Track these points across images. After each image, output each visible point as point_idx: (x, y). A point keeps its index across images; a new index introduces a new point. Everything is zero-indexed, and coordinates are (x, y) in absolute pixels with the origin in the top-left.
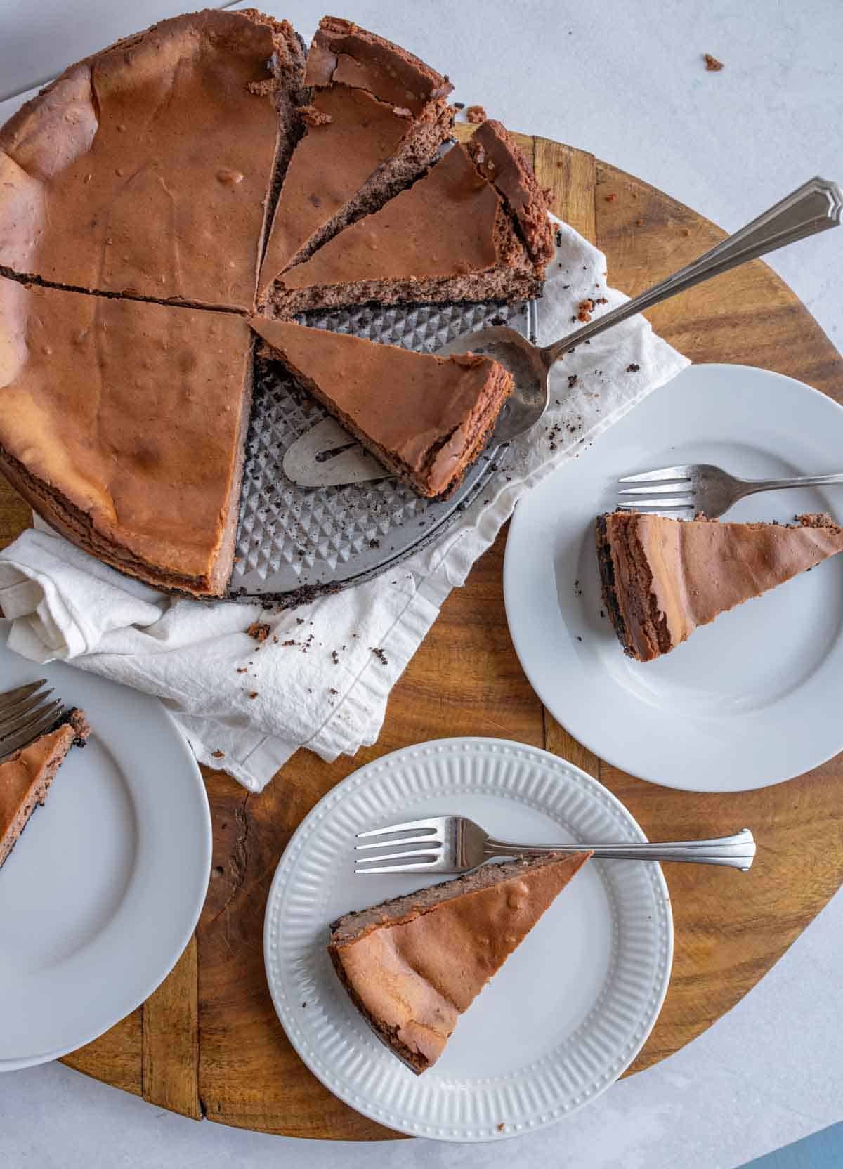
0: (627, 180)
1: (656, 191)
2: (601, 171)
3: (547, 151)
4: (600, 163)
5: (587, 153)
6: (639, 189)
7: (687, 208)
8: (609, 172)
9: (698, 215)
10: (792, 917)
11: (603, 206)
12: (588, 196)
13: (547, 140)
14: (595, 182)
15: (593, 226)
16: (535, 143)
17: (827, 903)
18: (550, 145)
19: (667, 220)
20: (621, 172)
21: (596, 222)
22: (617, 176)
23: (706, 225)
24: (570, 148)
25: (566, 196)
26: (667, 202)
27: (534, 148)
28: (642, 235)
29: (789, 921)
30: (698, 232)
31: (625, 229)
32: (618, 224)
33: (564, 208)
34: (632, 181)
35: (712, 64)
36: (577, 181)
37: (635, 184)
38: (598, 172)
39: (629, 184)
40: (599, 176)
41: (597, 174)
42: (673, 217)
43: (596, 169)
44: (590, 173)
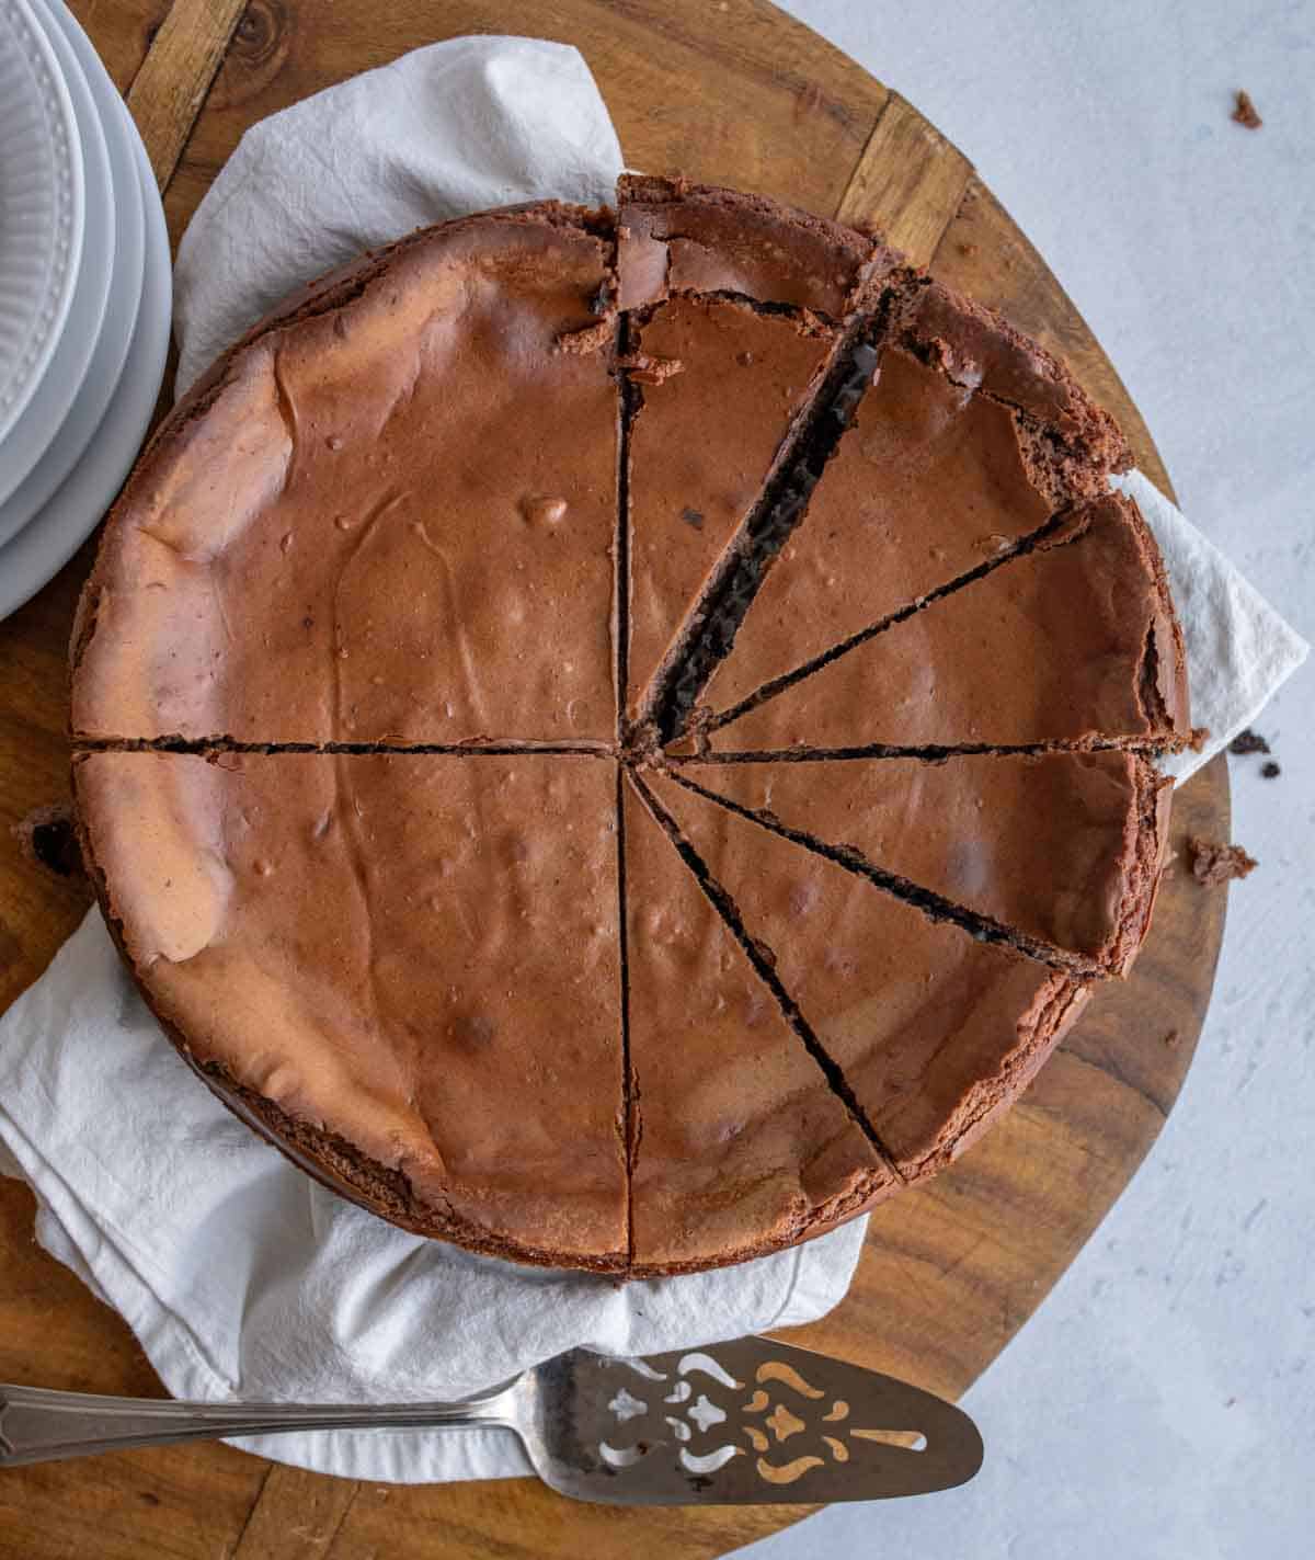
0: (1008, 233)
2: (974, 198)
3: (902, 125)
4: (979, 185)
5: (963, 158)
6: (1021, 258)
7: (1084, 325)
8: (986, 210)
9: (1095, 344)
10: (710, 1529)
11: (949, 255)
12: (934, 227)
13: (912, 108)
14: (955, 212)
16: (889, 102)
17: (776, 1530)
18: (913, 117)
19: (1043, 328)
20: (1007, 217)
22: (996, 220)
23: (1101, 366)
24: (942, 138)
26: (1057, 299)
27: (882, 111)
29: (701, 1531)
34: (1016, 239)
35: (1244, 113)
36: (928, 197)
37: (1017, 245)
38: (969, 199)
39: (1009, 241)
40: (966, 204)
41: (965, 200)
42: (1054, 326)
43: (968, 192)
44: (956, 193)
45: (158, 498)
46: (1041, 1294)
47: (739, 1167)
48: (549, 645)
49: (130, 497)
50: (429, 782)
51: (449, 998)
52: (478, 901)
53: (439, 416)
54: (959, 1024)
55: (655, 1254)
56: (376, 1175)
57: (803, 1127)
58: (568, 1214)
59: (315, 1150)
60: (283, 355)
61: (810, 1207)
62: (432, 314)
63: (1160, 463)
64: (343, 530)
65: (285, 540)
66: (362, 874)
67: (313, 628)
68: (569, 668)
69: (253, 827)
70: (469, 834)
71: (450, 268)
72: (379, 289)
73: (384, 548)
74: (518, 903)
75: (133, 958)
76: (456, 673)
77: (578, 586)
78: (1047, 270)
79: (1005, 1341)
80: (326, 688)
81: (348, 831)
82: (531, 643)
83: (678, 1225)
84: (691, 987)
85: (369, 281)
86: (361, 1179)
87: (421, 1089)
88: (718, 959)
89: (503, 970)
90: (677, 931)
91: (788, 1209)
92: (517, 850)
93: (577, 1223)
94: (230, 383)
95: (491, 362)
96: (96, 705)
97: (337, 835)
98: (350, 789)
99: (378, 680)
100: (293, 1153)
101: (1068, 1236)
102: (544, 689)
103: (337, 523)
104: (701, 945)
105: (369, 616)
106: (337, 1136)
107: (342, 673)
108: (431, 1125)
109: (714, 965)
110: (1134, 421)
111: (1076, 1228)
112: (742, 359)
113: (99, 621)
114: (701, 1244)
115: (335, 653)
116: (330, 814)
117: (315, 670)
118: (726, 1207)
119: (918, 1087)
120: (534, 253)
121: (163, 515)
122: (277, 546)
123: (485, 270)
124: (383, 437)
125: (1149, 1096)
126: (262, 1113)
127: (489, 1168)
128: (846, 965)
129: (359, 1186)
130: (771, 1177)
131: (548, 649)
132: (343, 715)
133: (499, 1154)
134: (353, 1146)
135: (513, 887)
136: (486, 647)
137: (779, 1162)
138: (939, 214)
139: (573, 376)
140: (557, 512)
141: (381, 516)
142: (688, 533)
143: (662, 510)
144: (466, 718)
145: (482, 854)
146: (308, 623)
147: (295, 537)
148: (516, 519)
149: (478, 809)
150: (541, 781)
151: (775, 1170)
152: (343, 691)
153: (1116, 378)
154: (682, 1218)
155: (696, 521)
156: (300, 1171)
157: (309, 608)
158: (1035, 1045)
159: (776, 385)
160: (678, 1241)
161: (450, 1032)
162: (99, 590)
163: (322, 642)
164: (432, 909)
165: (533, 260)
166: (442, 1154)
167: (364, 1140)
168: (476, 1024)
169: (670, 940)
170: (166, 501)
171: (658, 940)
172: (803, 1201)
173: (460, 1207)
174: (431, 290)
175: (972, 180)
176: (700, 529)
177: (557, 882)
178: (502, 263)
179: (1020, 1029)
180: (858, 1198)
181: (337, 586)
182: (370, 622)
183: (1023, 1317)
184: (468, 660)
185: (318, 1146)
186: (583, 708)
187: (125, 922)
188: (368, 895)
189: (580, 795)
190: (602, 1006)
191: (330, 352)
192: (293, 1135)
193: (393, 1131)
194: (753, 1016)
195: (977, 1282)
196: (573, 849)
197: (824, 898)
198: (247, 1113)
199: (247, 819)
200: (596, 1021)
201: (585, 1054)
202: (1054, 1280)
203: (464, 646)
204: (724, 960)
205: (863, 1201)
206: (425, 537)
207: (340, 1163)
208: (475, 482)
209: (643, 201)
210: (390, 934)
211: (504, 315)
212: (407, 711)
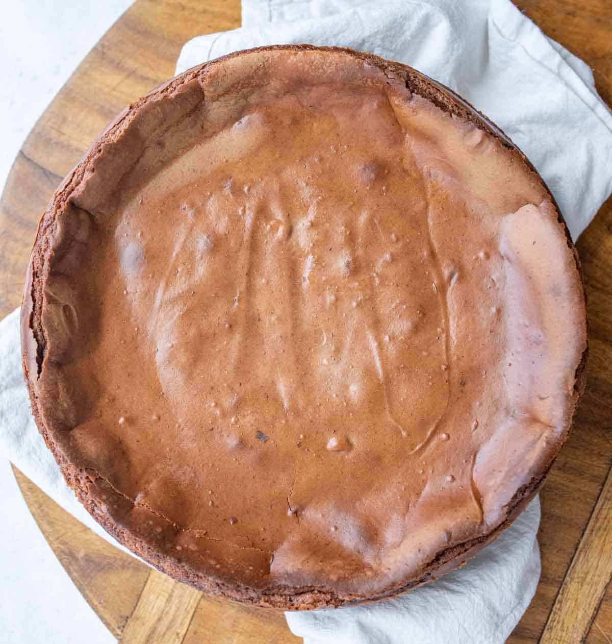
0: (101, 609)
1: (81, 589)
2: (119, 628)
4: (116, 635)
7: (61, 560)
8: (114, 625)
9: (54, 551)
12: (141, 610)
14: (129, 620)
15: (149, 582)
19: (82, 558)
20: (102, 618)
21: (145, 585)
22: (107, 616)
23: (51, 539)
25: (159, 619)
26: (75, 574)
28: (110, 555)
30: (62, 536)
31: (123, 567)
32: (127, 574)
33: (167, 610)
36: (143, 627)
37: (96, 603)
38: (122, 628)
39: (101, 605)
40: (123, 624)
41: (124, 627)
42: (76, 559)
43: (122, 632)
44: (129, 630)
45: (544, 444)
46: (84, 61)
47: (236, 103)
48: (336, 374)
49: (559, 444)
50: (398, 301)
51: (387, 189)
52: (371, 241)
53: (395, 494)
54: (126, 176)
55: (279, 54)
56: (424, 93)
57: (203, 124)
58: (325, 72)
59: (456, 105)
60: (479, 521)
61: (199, 78)
62: (399, 546)
63: (21, 488)
64: (446, 434)
65: (476, 427)
66: (432, 254)
67: (460, 381)
68: (325, 362)
69: (490, 277)
70: (377, 274)
71: (389, 569)
72: (428, 556)
73: (424, 424)
74: (351, 239)
75: (552, 204)
76: (384, 358)
77: (320, 405)
78: (80, 590)
79: (104, 38)
80: (453, 349)
81: (440, 276)
82: (345, 374)
83: (267, 70)
84: (262, 198)
85: (433, 561)
86: (432, 91)
87: (401, 141)
88: (247, 212)
89: (358, 204)
90: (269, 226)
91: (210, 77)
92: (352, 266)
93: (320, 66)
94: (506, 505)
95: (368, 522)
96: (573, 332)
97: (446, 273)
98: (440, 298)
99: (425, 354)
100: (468, 106)
101: (71, 90)
102: (338, 350)
103: (449, 437)
104: (257, 219)
105: (431, 387)
106: (445, 111)
107: (444, 357)
108: (396, 122)
109: (249, 209)
110: (34, 509)
111: (68, 95)
112: (235, 521)
113: (573, 378)
114: (255, 59)
115: (448, 368)
116: (450, 285)
117: (458, 359)
118: (242, 79)
119: (147, 142)
120: (345, 578)
121: (541, 436)
122: (480, 423)
123: (371, 568)
124: (424, 482)
125: (29, 160)
126: (484, 125)
127: (366, 98)
128: (184, 209)
129: (433, 87)
130: (219, 96)
131: (337, 371)
132: (444, 336)
133: (361, 106)
134: (436, 106)
135: (354, 246)
136: (369, 372)
137: (215, 104)
138: (137, 619)
139: (323, 516)
140: (332, 443)
141: (426, 440)
142: (264, 429)
143: (278, 441)
144: (379, 334)
145: (370, 265)
146: (463, 384)
147: (470, 429)
148: (354, 440)
149: (372, 289)
150: (338, 303)
151: (217, 100)
152: (444, 347)
153: (44, 532)
154: (265, 73)
155: (260, 435)
156: (464, 98)
157: (462, 392)
158: (85, 163)
159: (217, 507)
160: (267, 61)
161: (386, 171)
162: (574, 393)
163: (456, 373)
164: (396, 235)
165: (345, 575)
166: (390, 105)
167: (430, 109)
168: (373, 176)
169: (272, 223)
170: (539, 442)
171: (279, 222)
172: (203, 82)
173: (381, 74)
174: (399, 557)
175: (119, 637)
176: (258, 432)
177: (330, 250)
178: (361, 572)
179: (93, 170)
180: (174, 85)
181: (448, 404)
182: (430, 384)
183: (95, 49)
184: (378, 364)
185: (455, 107)
186: (318, 341)
187: (557, 221)
188: (430, 243)
189: (319, 295)
190: (307, 184)
191: (454, 523)
192: (467, 114)
193: (416, 115)
194: (229, 183)
195: (118, 67)
196: (323, 267)
197: (195, 243)
198: (492, 127)
199: (493, 280)
200: (310, 177)
201: (316, 160)
202: (78, 69)
203: (380, 372)
204: (244, 211)
205: (171, 84)
206: (401, 429)
207: (443, 98)
208: (375, 460)
209: (285, 595)
210: (418, 222)
211: (361, 547)
212: (410, 338)
